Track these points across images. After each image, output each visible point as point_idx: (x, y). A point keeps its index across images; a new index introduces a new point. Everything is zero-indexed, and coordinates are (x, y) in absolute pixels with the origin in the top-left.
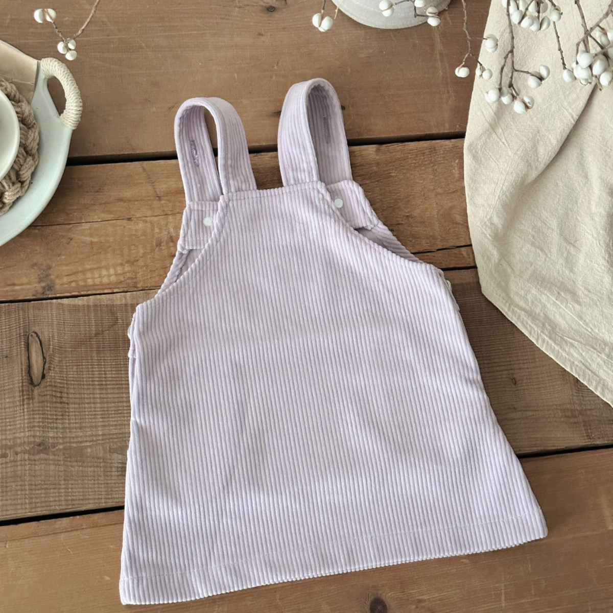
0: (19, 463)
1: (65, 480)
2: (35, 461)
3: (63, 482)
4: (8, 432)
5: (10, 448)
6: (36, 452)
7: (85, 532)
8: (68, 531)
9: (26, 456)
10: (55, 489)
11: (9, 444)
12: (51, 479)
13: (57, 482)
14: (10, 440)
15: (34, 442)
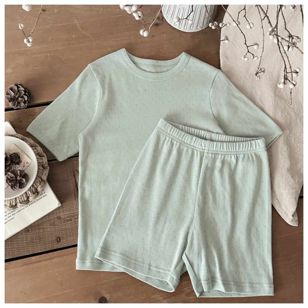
4: (71, 211)
5: (73, 216)
11: (72, 215)
14: (72, 213)
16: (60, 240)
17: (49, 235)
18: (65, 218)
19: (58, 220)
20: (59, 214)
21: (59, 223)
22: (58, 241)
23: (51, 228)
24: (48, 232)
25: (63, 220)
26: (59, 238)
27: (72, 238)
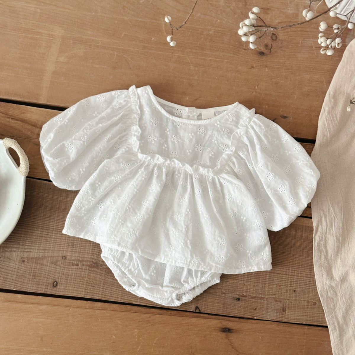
0: (83, 270)
1: (103, 284)
2: (91, 271)
3: (102, 285)
4: (81, 254)
5: (81, 261)
6: (92, 267)
7: (108, 312)
8: (100, 309)
9: (88, 268)
10: (98, 287)
11: (80, 259)
12: (97, 282)
13: (99, 284)
14: (81, 257)
15: (92, 262)
16: (57, 285)
17: (45, 275)
18: (71, 260)
19: (62, 260)
20: (65, 253)
21: (62, 264)
22: (54, 286)
23: (51, 267)
24: (46, 270)
25: (68, 262)
26: (57, 282)
27: (72, 287)
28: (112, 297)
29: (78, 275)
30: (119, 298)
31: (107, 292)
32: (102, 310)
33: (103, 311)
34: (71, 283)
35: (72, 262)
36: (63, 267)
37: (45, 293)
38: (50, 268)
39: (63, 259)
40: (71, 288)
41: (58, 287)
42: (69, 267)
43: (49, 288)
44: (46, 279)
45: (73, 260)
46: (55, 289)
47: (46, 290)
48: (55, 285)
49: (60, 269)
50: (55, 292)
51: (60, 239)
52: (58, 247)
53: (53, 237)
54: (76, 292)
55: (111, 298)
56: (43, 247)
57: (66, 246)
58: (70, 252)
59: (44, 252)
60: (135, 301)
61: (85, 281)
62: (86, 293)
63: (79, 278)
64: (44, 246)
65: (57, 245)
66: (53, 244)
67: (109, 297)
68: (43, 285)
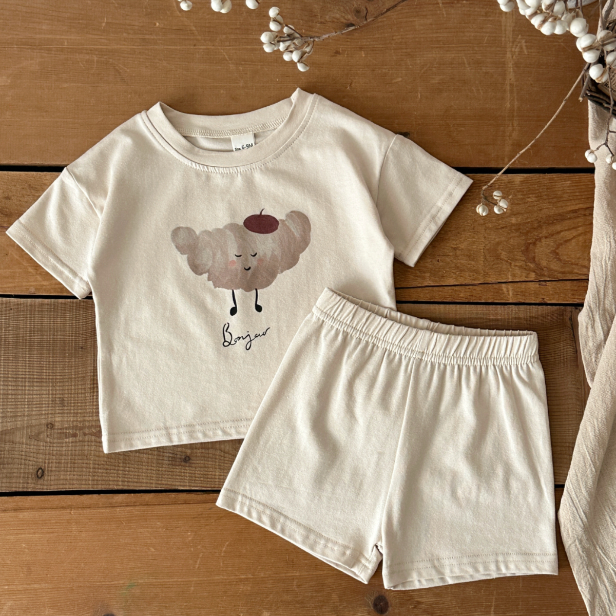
0: (86, 444)
1: (123, 463)
3: (121, 465)
7: (137, 508)
8: (123, 506)
9: (93, 438)
10: (114, 470)
13: (117, 464)
16: (42, 475)
17: (21, 459)
18: (63, 429)
19: (47, 430)
20: (52, 418)
21: (48, 437)
22: (38, 476)
23: (30, 445)
24: (22, 451)
25: (58, 433)
26: (42, 470)
27: (70, 475)
28: (141, 483)
29: (77, 452)
30: (152, 483)
31: (131, 475)
32: (127, 506)
33: (128, 508)
34: (67, 467)
35: (65, 431)
36: (51, 443)
37: (25, 490)
38: (28, 447)
39: (48, 428)
40: (68, 477)
41: (46, 478)
42: (61, 441)
43: (29, 482)
44: (23, 466)
45: (66, 428)
46: (41, 481)
47: (25, 485)
48: (40, 476)
49: (46, 446)
50: (42, 487)
51: (40, 394)
52: (38, 409)
53: (27, 392)
54: (78, 482)
55: (138, 485)
56: (11, 412)
57: (50, 405)
58: (60, 415)
59: (15, 421)
60: (181, 486)
61: (91, 462)
62: (95, 482)
63: (80, 457)
64: (12, 410)
65: (35, 406)
66: (28, 404)
67: (135, 484)
68: (20, 477)
